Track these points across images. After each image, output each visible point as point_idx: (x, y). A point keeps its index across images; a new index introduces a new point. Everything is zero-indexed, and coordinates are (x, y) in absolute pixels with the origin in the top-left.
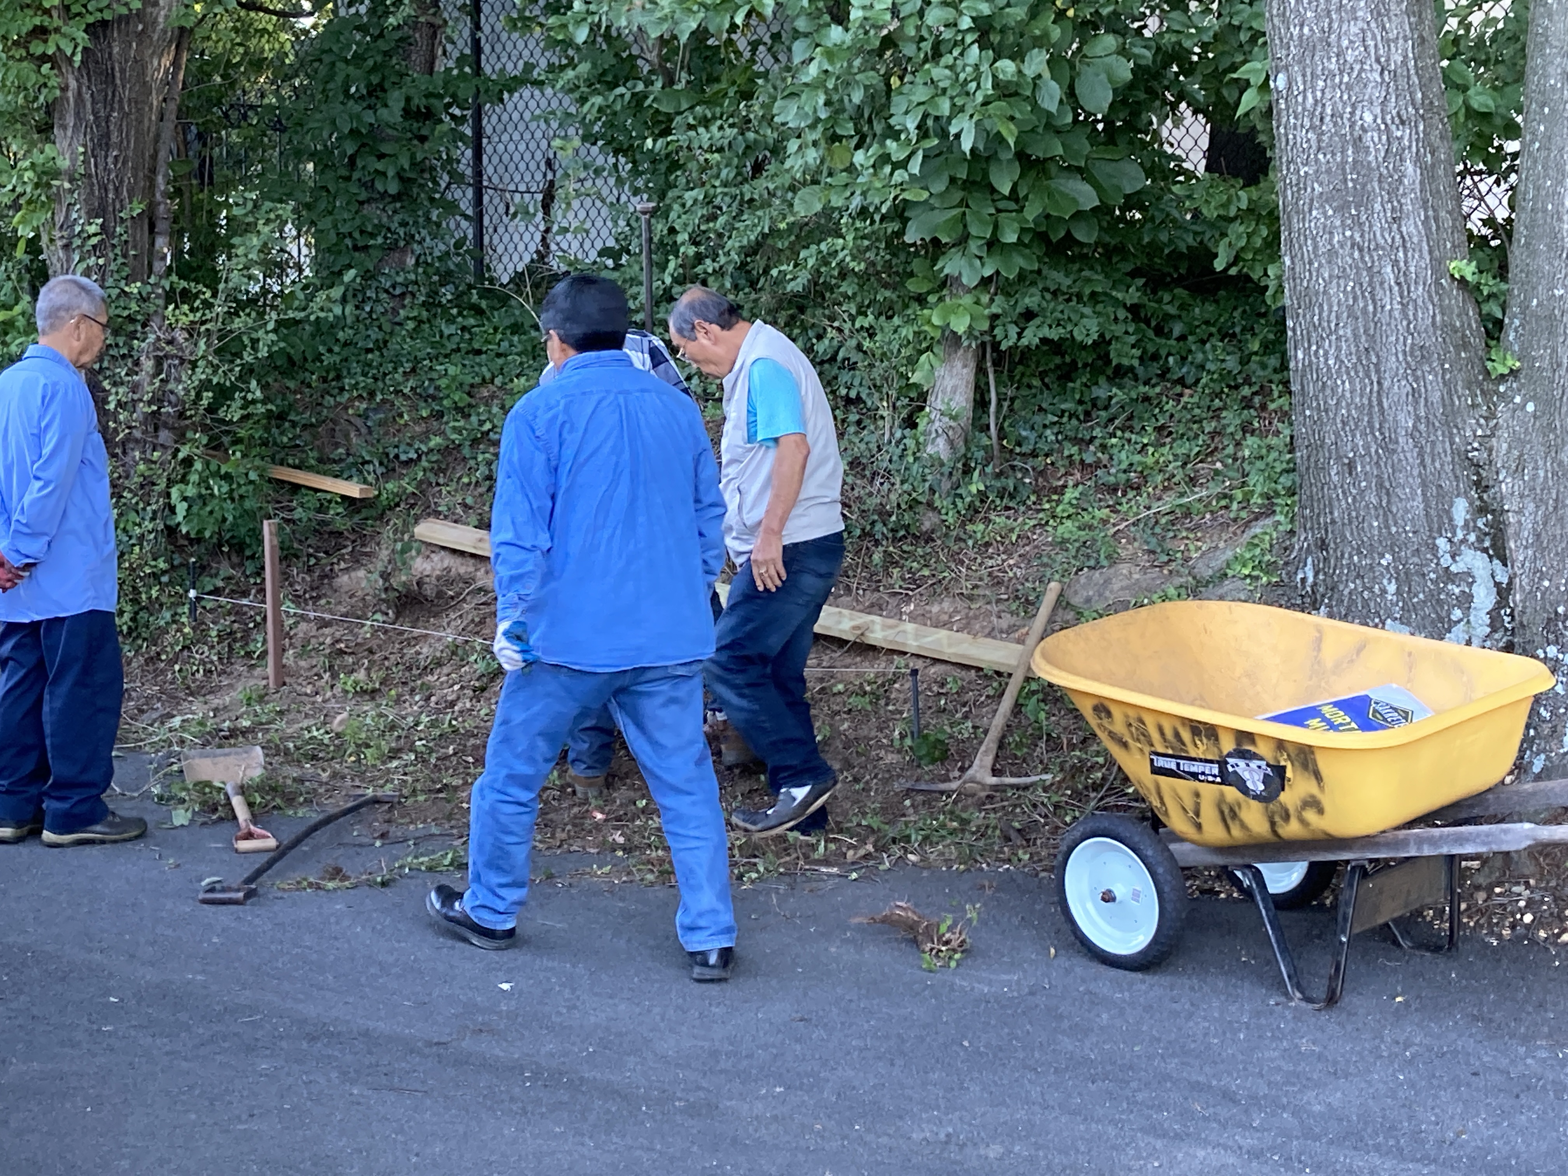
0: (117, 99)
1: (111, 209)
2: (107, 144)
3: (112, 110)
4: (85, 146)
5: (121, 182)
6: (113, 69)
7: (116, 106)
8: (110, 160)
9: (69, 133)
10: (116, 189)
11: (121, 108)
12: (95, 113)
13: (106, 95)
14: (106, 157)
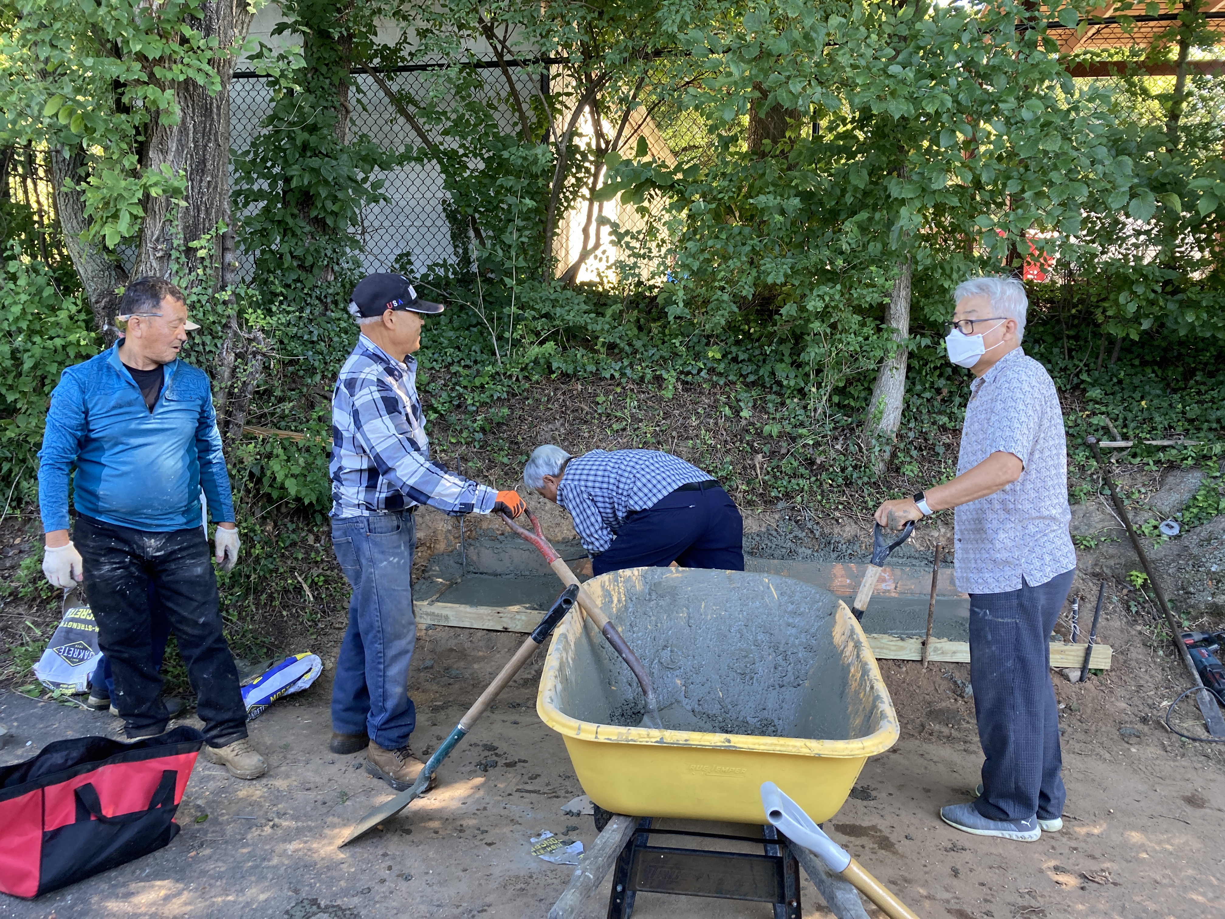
0: (213, 132)
1: (201, 226)
2: (203, 171)
3: (209, 140)
4: (185, 170)
5: (212, 204)
6: (211, 104)
7: (212, 138)
8: (204, 184)
9: (170, 157)
10: (207, 210)
11: (216, 140)
12: (195, 142)
13: (205, 127)
14: (201, 181)
